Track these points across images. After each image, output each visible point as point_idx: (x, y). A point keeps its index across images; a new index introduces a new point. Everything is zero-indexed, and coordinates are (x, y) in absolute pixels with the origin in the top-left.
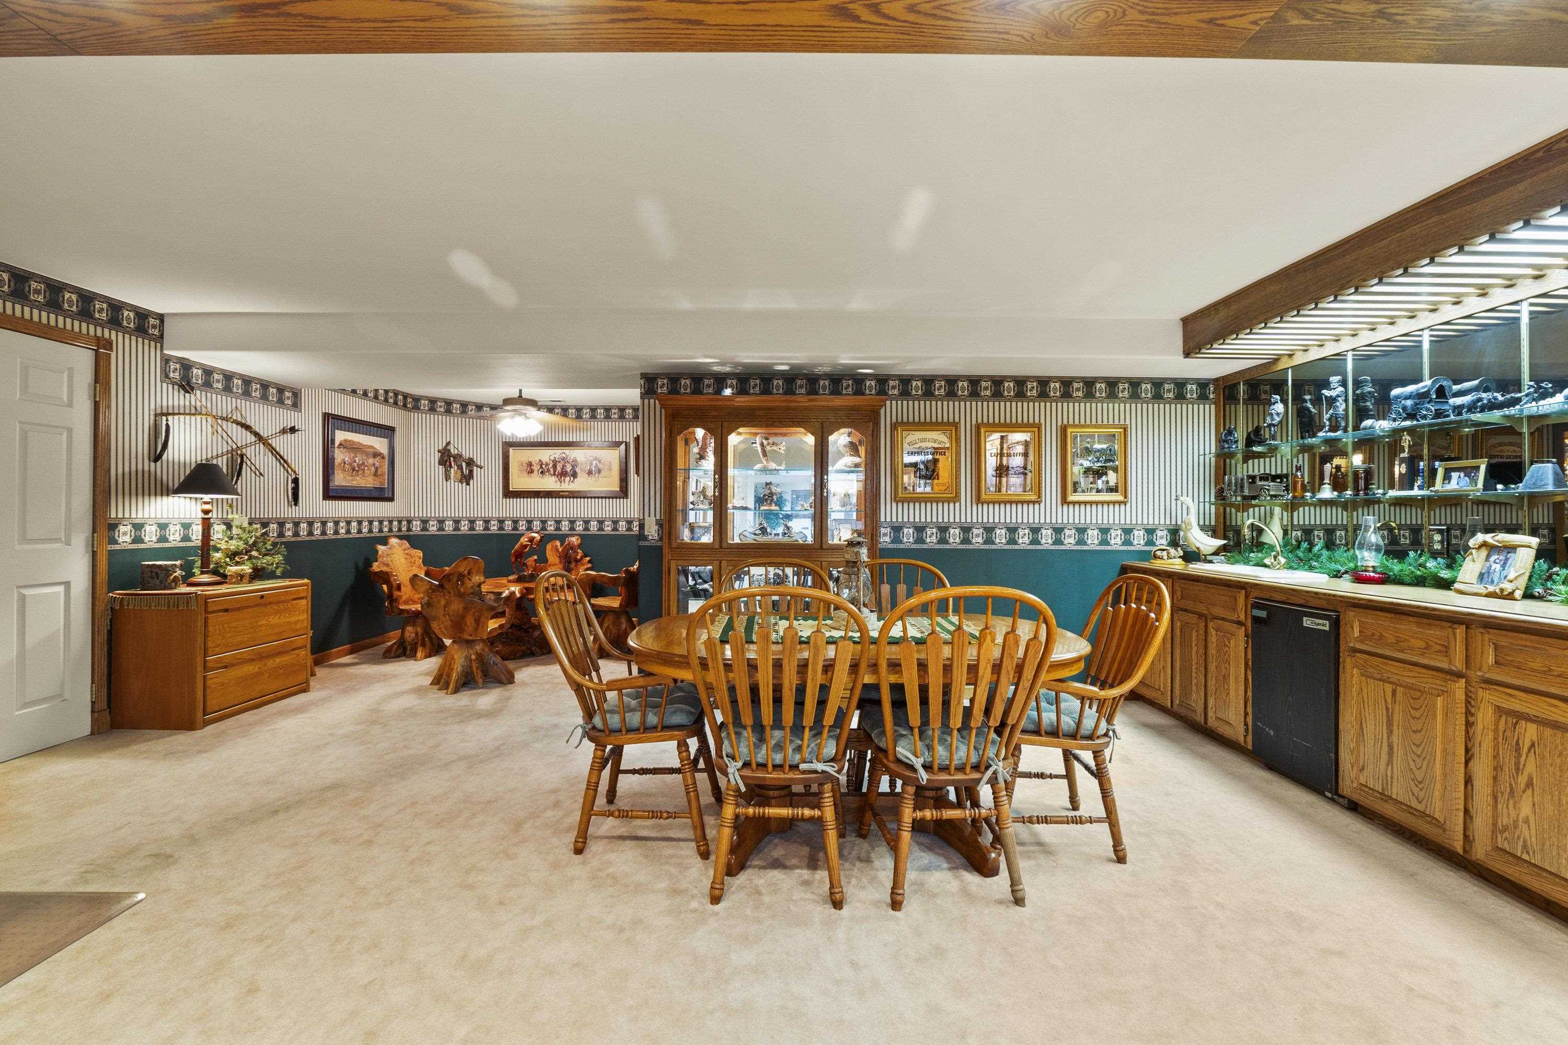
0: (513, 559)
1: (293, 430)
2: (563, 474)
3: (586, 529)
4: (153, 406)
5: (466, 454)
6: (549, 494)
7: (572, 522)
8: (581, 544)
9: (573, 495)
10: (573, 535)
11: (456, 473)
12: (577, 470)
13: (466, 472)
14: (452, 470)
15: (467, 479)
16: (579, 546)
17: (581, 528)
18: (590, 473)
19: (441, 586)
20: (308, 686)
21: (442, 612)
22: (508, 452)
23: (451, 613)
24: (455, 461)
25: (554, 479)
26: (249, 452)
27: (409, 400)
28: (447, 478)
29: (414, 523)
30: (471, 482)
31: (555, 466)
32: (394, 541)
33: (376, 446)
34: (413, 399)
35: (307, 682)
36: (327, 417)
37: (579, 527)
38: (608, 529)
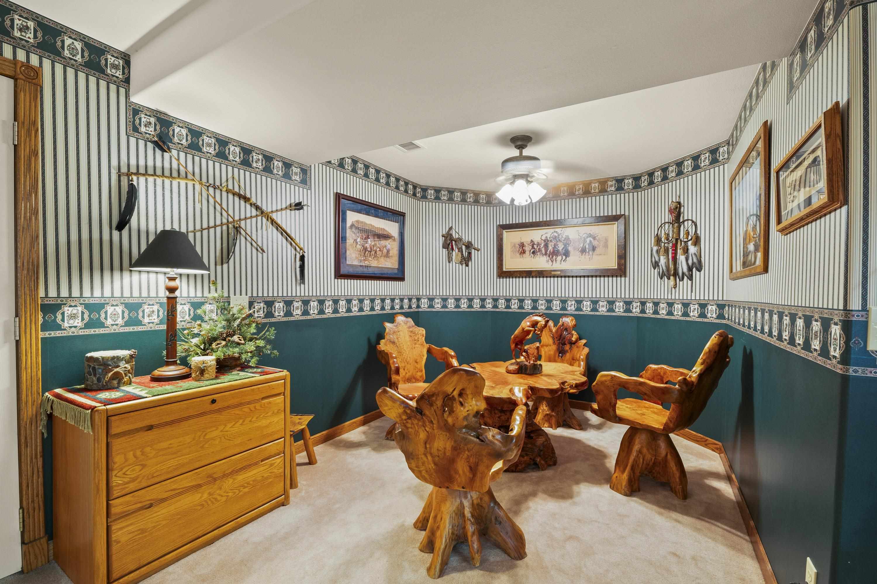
0: (513, 346)
1: (299, 206)
2: (555, 253)
3: (579, 309)
4: (114, 162)
5: (466, 238)
6: (541, 274)
7: (564, 302)
8: (575, 325)
9: (564, 275)
10: (566, 315)
11: (457, 255)
12: (570, 249)
13: (465, 254)
14: (454, 253)
15: (466, 260)
16: (575, 326)
17: (573, 308)
18: (583, 251)
19: (419, 411)
20: (287, 498)
21: (422, 450)
22: (502, 234)
23: (434, 451)
24: (456, 245)
25: (545, 258)
26: (248, 226)
27: (418, 190)
28: (450, 260)
29: (423, 300)
30: (470, 263)
31: (546, 246)
32: (400, 319)
33: (387, 229)
34: (422, 189)
35: (285, 493)
36: (338, 197)
37: (571, 307)
38: (603, 309)
